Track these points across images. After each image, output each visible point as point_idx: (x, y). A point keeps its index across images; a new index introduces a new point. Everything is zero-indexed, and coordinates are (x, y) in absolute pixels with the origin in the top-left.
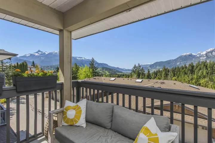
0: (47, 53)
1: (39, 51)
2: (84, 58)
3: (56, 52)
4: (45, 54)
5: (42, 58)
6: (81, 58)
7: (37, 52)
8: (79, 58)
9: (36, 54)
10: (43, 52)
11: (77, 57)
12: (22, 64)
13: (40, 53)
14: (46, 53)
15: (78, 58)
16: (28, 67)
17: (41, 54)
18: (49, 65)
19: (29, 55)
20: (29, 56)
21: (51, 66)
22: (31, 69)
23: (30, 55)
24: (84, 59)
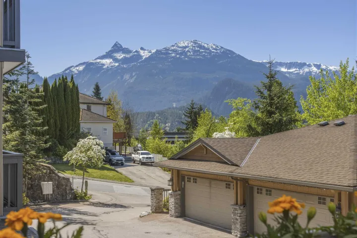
0: (145, 54)
1: (117, 48)
2: (318, 66)
3: (182, 45)
4: (140, 57)
5: (127, 77)
6: (302, 65)
7: (108, 55)
8: (290, 65)
9: (107, 62)
10: (130, 52)
11: (281, 64)
12: (60, 84)
13: (120, 56)
14: (142, 52)
15: (283, 70)
16: (81, 101)
17: (125, 60)
18: (153, 110)
19: (81, 68)
20: (80, 72)
21: (161, 113)
22: (89, 109)
23: (84, 69)
24: (314, 69)
